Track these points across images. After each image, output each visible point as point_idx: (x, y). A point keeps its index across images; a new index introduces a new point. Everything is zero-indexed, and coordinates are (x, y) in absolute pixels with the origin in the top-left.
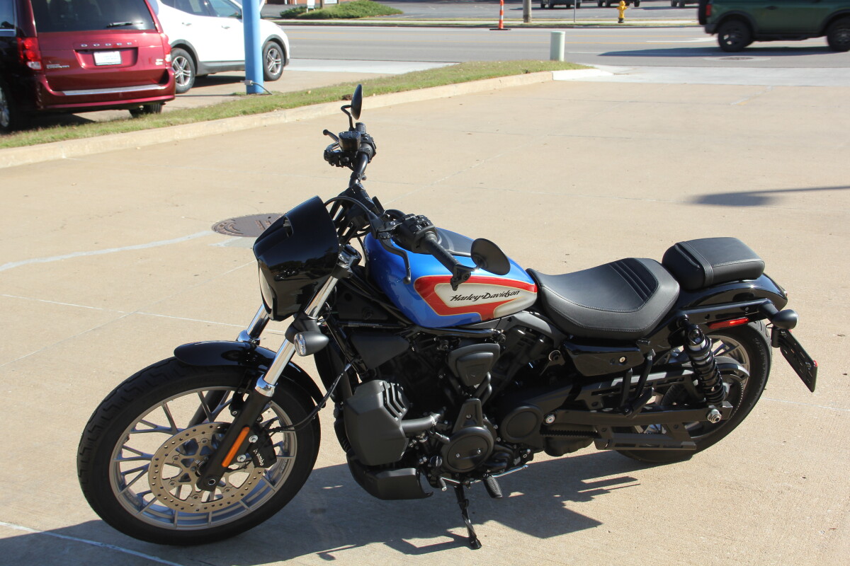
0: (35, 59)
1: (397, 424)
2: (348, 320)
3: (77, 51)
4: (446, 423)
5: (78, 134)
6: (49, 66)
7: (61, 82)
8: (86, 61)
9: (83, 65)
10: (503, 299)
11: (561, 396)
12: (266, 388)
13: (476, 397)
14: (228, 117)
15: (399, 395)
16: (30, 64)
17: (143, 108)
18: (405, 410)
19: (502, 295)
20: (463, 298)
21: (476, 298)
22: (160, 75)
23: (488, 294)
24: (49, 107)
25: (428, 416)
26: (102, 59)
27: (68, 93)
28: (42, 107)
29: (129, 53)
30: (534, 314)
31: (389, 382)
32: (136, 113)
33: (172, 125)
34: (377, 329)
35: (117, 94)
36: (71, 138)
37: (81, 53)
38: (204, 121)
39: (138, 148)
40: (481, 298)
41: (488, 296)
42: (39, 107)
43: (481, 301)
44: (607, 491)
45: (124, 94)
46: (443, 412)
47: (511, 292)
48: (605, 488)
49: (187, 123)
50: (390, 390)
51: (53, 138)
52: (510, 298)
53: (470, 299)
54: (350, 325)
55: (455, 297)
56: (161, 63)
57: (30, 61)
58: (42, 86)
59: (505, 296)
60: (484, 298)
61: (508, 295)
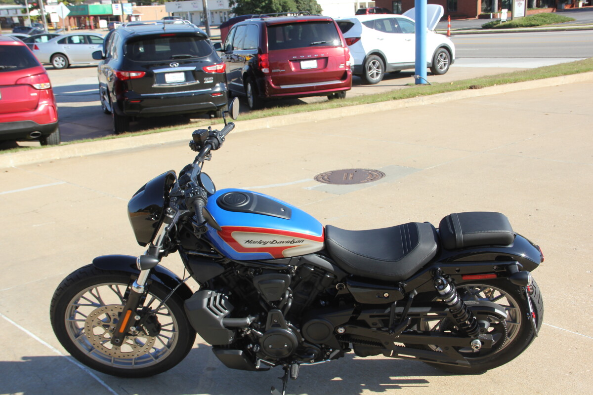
0: (266, 66)
1: (219, 320)
2: (188, 250)
3: (290, 61)
4: (259, 323)
5: (280, 112)
6: (274, 71)
7: (280, 80)
8: (295, 67)
9: (293, 69)
10: (289, 245)
11: (347, 315)
12: (138, 287)
13: (279, 309)
14: (382, 101)
15: (223, 301)
16: (263, 70)
17: (335, 95)
18: (227, 311)
19: (287, 242)
20: (254, 242)
21: (265, 243)
22: (342, 74)
23: (274, 241)
24: (272, 95)
25: (244, 316)
26: (306, 65)
27: (283, 87)
28: (268, 96)
29: (323, 61)
30: (320, 257)
31: (217, 292)
32: (331, 97)
33: (342, 106)
34: (206, 257)
35: (313, 87)
36: (275, 115)
37: (293, 62)
38: (364, 104)
39: (316, 122)
40: (268, 243)
41: (275, 242)
42: (267, 96)
43: (269, 245)
44: (399, 387)
45: (317, 87)
46: (258, 316)
47: (296, 240)
49: (353, 105)
50: (215, 299)
51: (264, 115)
52: (295, 244)
53: (260, 243)
54: (191, 253)
55: (248, 241)
56: (343, 67)
57: (263, 68)
58: (269, 83)
59: (291, 243)
60: (272, 243)
61: (294, 242)
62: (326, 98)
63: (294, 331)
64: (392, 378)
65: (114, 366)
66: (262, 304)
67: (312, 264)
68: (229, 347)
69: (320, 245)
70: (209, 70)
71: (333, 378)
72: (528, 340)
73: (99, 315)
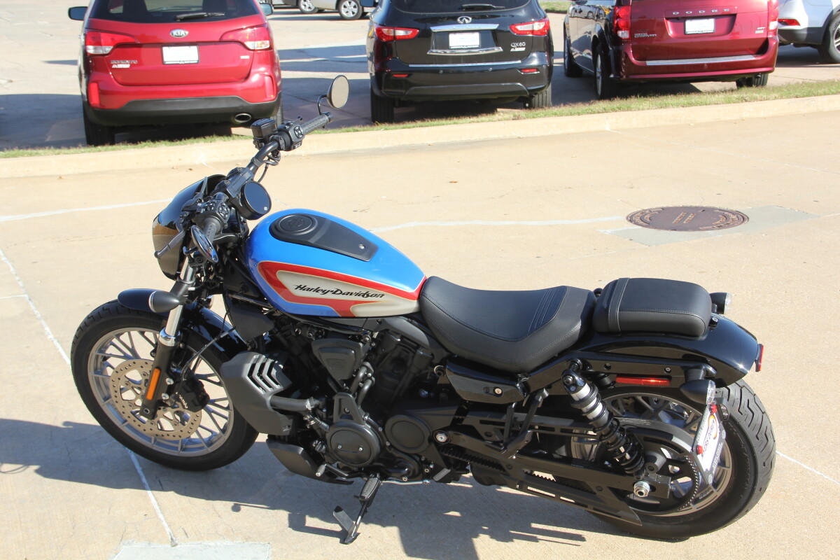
0: (626, 27)
1: (265, 397)
2: (232, 292)
3: (667, 19)
4: (324, 411)
5: (633, 106)
6: (637, 35)
7: (646, 51)
8: (675, 29)
9: (671, 33)
10: (360, 298)
12: (167, 338)
13: (350, 393)
14: (825, 94)
15: (274, 372)
16: (620, 33)
18: (278, 387)
19: (358, 294)
20: (309, 289)
21: (325, 292)
22: (758, 45)
23: (338, 290)
24: (631, 77)
25: (304, 397)
26: (693, 27)
27: (649, 63)
28: (624, 77)
29: (726, 20)
31: (267, 357)
33: (746, 101)
34: (252, 305)
35: (703, 65)
36: (624, 110)
37: (670, 22)
38: (790, 97)
39: (692, 124)
40: (329, 293)
41: (339, 292)
42: (622, 77)
43: (329, 296)
45: (709, 65)
46: (324, 399)
47: (371, 293)
48: (539, 537)
49: (768, 99)
50: (263, 366)
51: (605, 109)
52: (369, 299)
53: (317, 292)
54: (235, 297)
55: (299, 287)
56: (762, 32)
57: (621, 30)
58: (627, 56)
59: (363, 296)
60: (334, 293)
61: (368, 296)
62: (733, 84)
63: (374, 429)
64: (534, 525)
65: (154, 448)
66: (331, 384)
67: (397, 332)
68: (286, 439)
69: (412, 306)
70: (520, 29)
71: (449, 512)
72: (744, 498)
73: (126, 372)
